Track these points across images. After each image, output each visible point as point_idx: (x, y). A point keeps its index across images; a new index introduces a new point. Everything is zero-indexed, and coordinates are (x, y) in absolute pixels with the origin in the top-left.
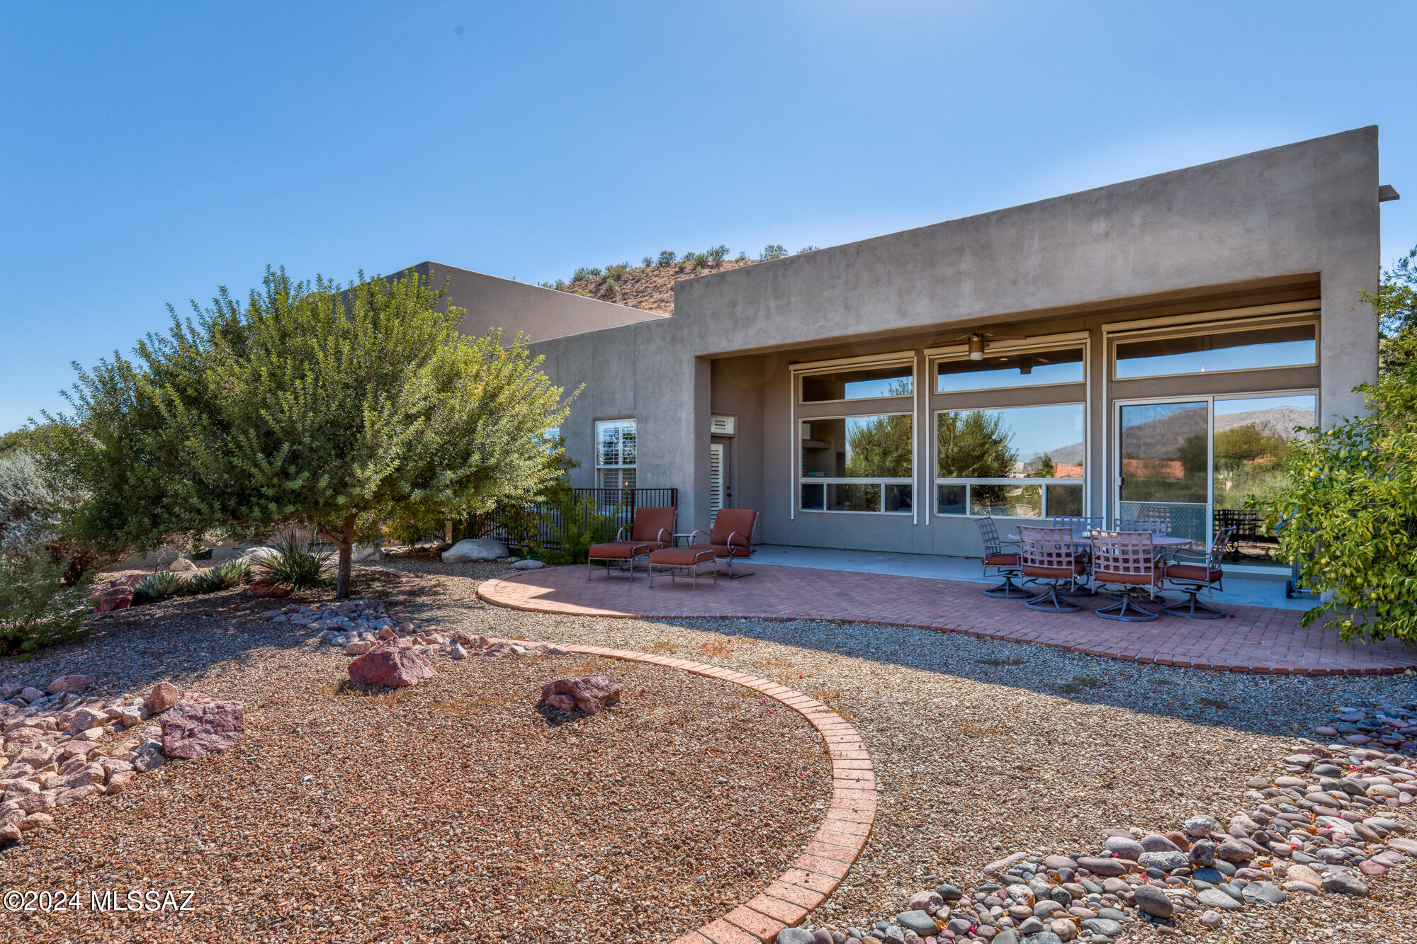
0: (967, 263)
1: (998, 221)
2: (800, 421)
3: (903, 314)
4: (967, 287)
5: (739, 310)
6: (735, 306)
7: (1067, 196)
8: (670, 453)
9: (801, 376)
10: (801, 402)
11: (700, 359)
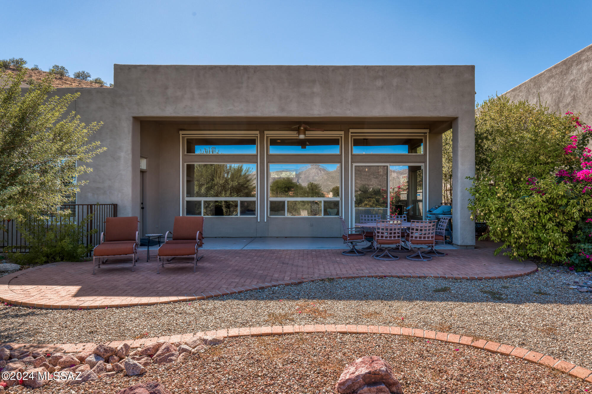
0: (317, 89)
1: (333, 70)
2: (185, 164)
3: (283, 110)
4: (317, 101)
5: (170, 92)
6: (166, 88)
7: (365, 66)
8: (110, 180)
9: (186, 138)
10: (186, 153)
11: (135, 119)
